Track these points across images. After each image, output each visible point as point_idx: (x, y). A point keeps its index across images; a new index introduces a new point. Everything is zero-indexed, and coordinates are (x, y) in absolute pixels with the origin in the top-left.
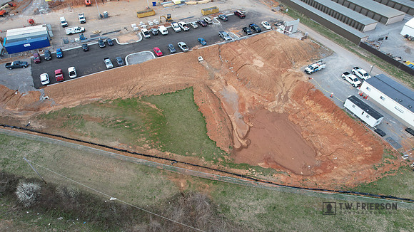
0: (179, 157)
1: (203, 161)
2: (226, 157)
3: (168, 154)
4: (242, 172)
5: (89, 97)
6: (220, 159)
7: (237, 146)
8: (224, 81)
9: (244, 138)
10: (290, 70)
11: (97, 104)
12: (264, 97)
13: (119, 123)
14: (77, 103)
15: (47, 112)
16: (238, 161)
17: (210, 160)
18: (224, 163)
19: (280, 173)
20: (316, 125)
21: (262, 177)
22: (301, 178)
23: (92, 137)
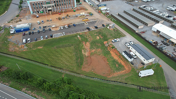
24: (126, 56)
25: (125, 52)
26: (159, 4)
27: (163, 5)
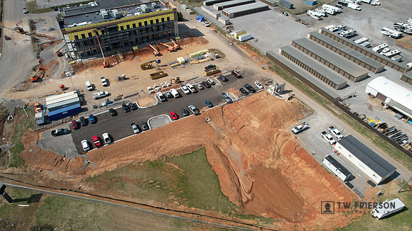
0: (202, 212)
1: (220, 214)
2: (237, 209)
3: (193, 209)
4: (250, 222)
5: (123, 160)
6: (233, 212)
7: (244, 200)
8: (229, 141)
9: (249, 192)
10: (280, 130)
12: (262, 155)
13: (151, 183)
14: (115, 166)
15: (92, 175)
16: (247, 212)
17: (225, 213)
18: (237, 215)
19: (278, 221)
20: (303, 179)
21: (265, 225)
22: (293, 225)
23: (133, 197)
24: (332, 168)
25: (330, 159)
26: (361, 19)
27: (370, 23)
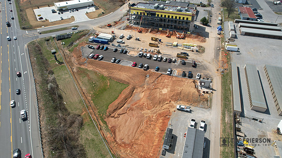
1: (97, 111)
2: (104, 115)
3: (92, 102)
4: (101, 124)
5: (96, 69)
6: (101, 115)
7: (112, 115)
8: (144, 90)
9: (119, 115)
10: (173, 102)
11: (96, 73)
12: (148, 106)
13: (93, 83)
14: (91, 69)
15: (82, 67)
16: (106, 120)
17: (99, 113)
18: (101, 117)
19: (111, 134)
20: (149, 131)
21: (104, 130)
23: (82, 82)
